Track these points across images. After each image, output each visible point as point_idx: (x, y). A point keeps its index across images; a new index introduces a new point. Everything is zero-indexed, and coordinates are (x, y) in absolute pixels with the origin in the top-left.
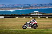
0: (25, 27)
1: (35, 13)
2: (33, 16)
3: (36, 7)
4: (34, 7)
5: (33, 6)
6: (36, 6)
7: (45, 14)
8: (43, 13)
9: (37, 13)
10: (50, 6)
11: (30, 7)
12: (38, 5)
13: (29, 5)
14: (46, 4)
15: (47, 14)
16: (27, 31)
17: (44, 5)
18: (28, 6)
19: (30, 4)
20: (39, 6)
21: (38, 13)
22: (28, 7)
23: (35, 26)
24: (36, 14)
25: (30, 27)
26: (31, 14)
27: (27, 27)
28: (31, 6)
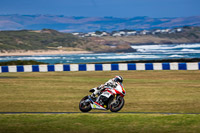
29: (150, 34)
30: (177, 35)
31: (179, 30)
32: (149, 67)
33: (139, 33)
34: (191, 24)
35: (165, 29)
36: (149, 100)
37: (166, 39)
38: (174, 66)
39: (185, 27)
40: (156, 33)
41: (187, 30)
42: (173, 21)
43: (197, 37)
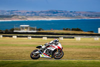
0: (37, 55)
1: (23, 28)
2: (19, 35)
3: (24, 17)
4: (20, 17)
5: (19, 14)
6: (24, 14)
7: (41, 31)
8: (37, 30)
9: (26, 28)
10: (51, 16)
11: (13, 16)
12: (28, 13)
13: (11, 13)
14: (43, 11)
15: (45, 31)
16: (6, 64)
17: (39, 13)
18: (10, 15)
19: (12, 11)
20: (30, 14)
21: (29, 29)
22: (8, 17)
23: (57, 53)
24: (25, 31)
25: (48, 57)
26: (14, 30)
27: (41, 56)
28: (15, 15)
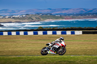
29: (10, 17)
30: (23, 18)
31: (24, 16)
32: (10, 34)
33: (4, 17)
34: (29, 13)
35: (17, 15)
36: (10, 49)
37: (18, 20)
38: (22, 33)
39: (27, 15)
40: (13, 17)
41: (28, 16)
42: (21, 12)
43: (33, 19)
